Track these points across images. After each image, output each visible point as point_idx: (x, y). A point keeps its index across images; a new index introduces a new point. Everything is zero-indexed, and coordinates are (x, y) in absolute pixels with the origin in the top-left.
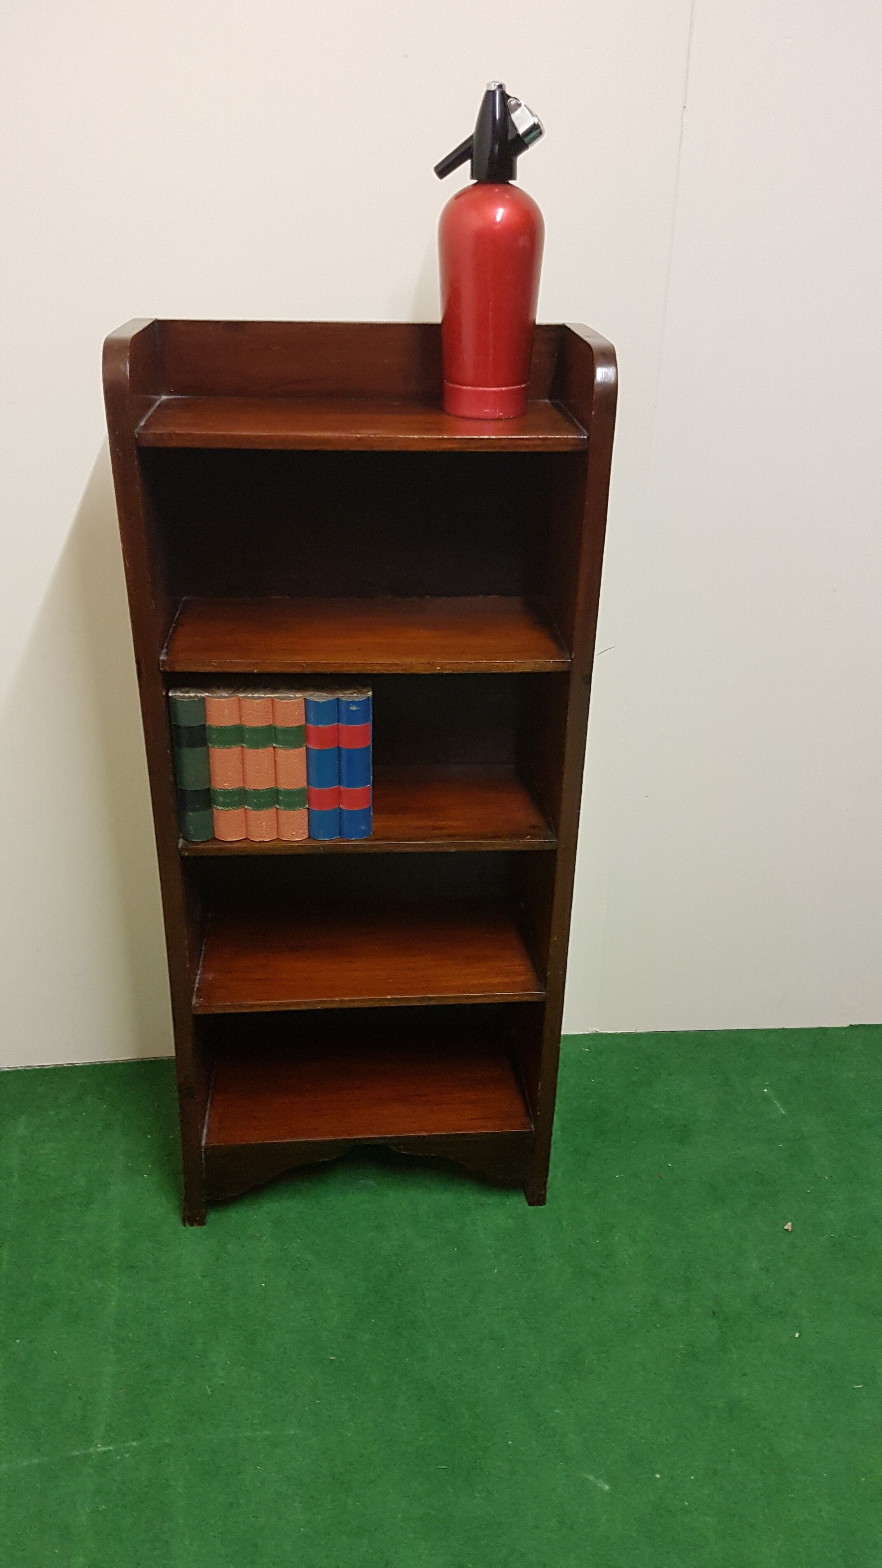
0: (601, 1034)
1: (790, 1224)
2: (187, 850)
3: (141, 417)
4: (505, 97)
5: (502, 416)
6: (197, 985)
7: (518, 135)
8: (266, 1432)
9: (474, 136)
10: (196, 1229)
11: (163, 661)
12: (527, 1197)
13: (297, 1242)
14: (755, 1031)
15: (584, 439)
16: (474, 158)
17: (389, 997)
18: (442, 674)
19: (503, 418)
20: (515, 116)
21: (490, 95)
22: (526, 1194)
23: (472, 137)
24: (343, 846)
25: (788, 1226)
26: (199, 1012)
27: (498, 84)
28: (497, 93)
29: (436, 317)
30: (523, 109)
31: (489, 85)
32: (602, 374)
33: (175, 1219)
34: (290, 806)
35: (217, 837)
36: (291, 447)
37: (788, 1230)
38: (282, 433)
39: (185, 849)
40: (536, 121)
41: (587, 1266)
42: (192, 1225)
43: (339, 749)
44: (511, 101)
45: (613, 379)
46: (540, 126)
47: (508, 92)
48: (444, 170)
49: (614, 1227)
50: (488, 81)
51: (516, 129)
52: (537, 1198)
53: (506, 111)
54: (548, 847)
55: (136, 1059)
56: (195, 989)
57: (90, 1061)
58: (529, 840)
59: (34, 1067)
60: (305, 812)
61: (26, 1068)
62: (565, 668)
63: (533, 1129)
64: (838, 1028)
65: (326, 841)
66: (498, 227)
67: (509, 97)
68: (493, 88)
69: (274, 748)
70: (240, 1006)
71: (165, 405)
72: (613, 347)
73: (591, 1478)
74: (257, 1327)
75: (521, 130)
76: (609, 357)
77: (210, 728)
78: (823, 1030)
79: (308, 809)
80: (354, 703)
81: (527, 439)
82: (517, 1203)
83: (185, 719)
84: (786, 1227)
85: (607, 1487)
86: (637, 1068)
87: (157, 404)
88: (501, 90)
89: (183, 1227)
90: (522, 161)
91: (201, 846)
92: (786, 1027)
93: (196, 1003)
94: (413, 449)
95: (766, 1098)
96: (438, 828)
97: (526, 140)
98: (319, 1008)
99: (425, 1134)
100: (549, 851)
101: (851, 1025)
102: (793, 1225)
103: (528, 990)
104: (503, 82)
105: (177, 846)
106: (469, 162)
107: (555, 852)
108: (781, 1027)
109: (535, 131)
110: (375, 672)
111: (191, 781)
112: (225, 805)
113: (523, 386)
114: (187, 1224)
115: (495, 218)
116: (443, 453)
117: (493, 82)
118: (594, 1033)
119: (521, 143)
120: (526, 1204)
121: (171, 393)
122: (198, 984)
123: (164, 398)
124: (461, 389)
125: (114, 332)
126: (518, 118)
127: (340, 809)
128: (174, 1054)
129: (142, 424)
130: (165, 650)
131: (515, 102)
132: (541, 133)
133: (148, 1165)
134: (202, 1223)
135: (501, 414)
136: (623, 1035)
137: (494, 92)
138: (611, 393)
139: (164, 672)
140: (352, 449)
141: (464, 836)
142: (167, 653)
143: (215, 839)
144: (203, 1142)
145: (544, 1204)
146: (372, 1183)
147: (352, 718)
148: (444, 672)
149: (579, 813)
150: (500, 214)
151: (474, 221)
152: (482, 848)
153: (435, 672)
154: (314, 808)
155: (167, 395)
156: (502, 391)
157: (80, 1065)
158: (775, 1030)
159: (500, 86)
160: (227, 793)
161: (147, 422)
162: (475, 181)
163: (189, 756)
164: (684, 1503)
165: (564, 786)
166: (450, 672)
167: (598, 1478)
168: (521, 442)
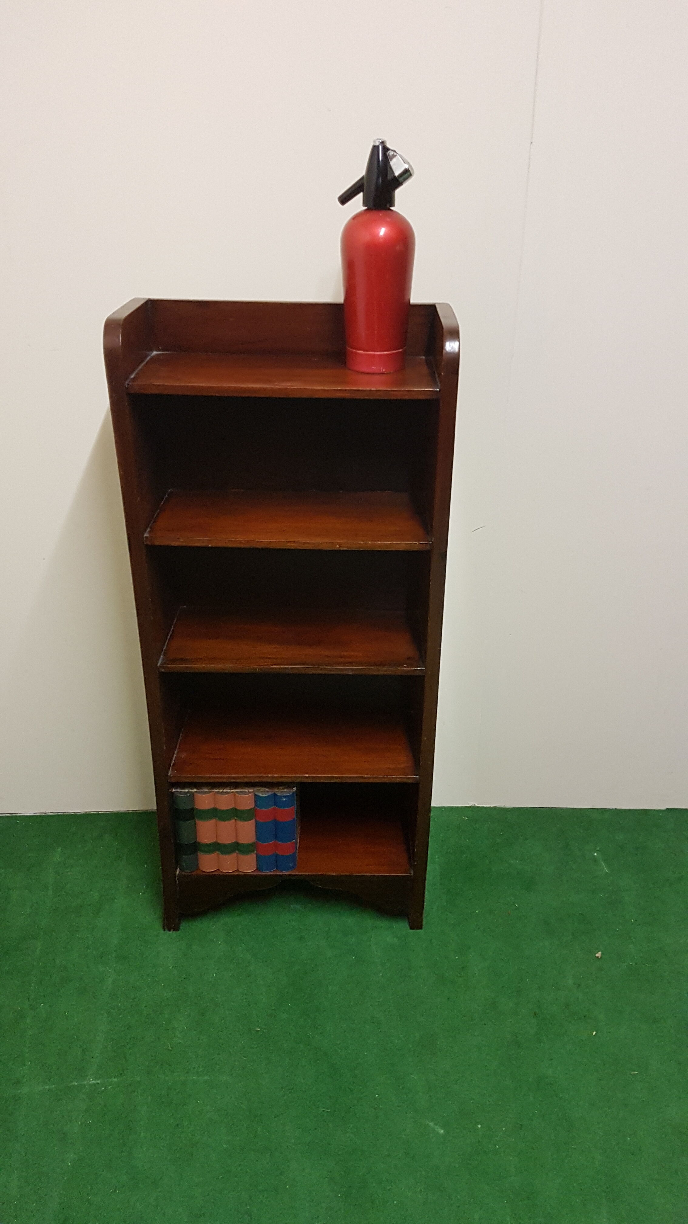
0: (478, 807)
1: (600, 953)
2: (163, 668)
3: (132, 373)
4: (386, 149)
5: (385, 371)
6: (173, 762)
7: (395, 177)
8: (206, 1078)
9: (365, 177)
10: (172, 933)
11: (146, 538)
12: (409, 923)
13: (241, 946)
14: (593, 810)
15: (437, 391)
16: (365, 191)
17: (307, 775)
18: (340, 550)
19: (386, 373)
20: (393, 163)
21: (375, 148)
22: (409, 921)
23: (362, 178)
24: (273, 668)
25: (599, 955)
26: (173, 780)
27: (381, 141)
28: (380, 147)
29: (341, 300)
30: (398, 158)
31: (374, 141)
32: (450, 346)
33: (158, 925)
35: (201, 870)
36: (232, 394)
37: (598, 957)
38: (226, 385)
40: (407, 166)
41: (447, 974)
42: (170, 930)
43: (276, 822)
44: (390, 153)
45: (457, 350)
46: (409, 171)
47: (388, 145)
48: (344, 199)
49: (470, 948)
50: (374, 139)
51: (393, 172)
52: (416, 924)
53: (387, 159)
54: (417, 673)
55: (139, 810)
56: (172, 764)
57: (109, 811)
58: (405, 668)
59: (70, 813)
61: (65, 814)
62: (428, 548)
63: (412, 874)
64: (657, 810)
66: (381, 240)
67: (388, 149)
68: (377, 144)
70: (202, 777)
71: (154, 359)
72: (458, 328)
73: (431, 1124)
74: (208, 1004)
75: (397, 173)
76: (455, 334)
77: (197, 810)
78: (645, 812)
81: (397, 391)
82: (402, 927)
84: (597, 955)
85: (442, 1131)
86: (501, 833)
87: (148, 358)
88: (383, 145)
89: (162, 932)
90: (399, 193)
92: (619, 807)
93: (170, 775)
94: (317, 397)
95: (595, 860)
96: (341, 657)
97: (401, 180)
98: (257, 781)
99: (334, 874)
100: (420, 676)
101: (668, 809)
102: (602, 954)
103: (407, 775)
104: (384, 138)
105: (157, 665)
106: (361, 194)
107: (424, 677)
108: (614, 807)
109: (407, 174)
110: (293, 548)
112: (205, 851)
113: (401, 350)
114: (166, 930)
115: (379, 232)
116: (337, 399)
117: (378, 139)
118: (473, 806)
119: (397, 182)
120: (409, 928)
121: (160, 350)
122: (174, 760)
123: (155, 353)
124: (357, 352)
125: (114, 313)
126: (394, 164)
127: (278, 855)
128: (155, 808)
129: (132, 376)
130: (149, 529)
131: (392, 153)
132: (411, 175)
133: (143, 886)
134: (176, 929)
135: (384, 370)
136: (495, 808)
137: (378, 147)
138: (455, 359)
139: (147, 545)
140: (274, 396)
141: (361, 664)
142: (150, 532)
145: (421, 928)
146: (298, 907)
147: (284, 804)
148: (342, 549)
149: (440, 650)
150: (382, 231)
151: (364, 237)
152: (371, 673)
153: (336, 549)
154: (260, 854)
155: (156, 350)
156: (384, 355)
157: (102, 812)
158: (610, 810)
159: (382, 142)
160: (207, 845)
161: (137, 374)
162: (365, 208)
163: (184, 825)
164: (496, 1146)
165: (429, 631)
166: (346, 549)
167: (436, 1125)
168: (392, 393)
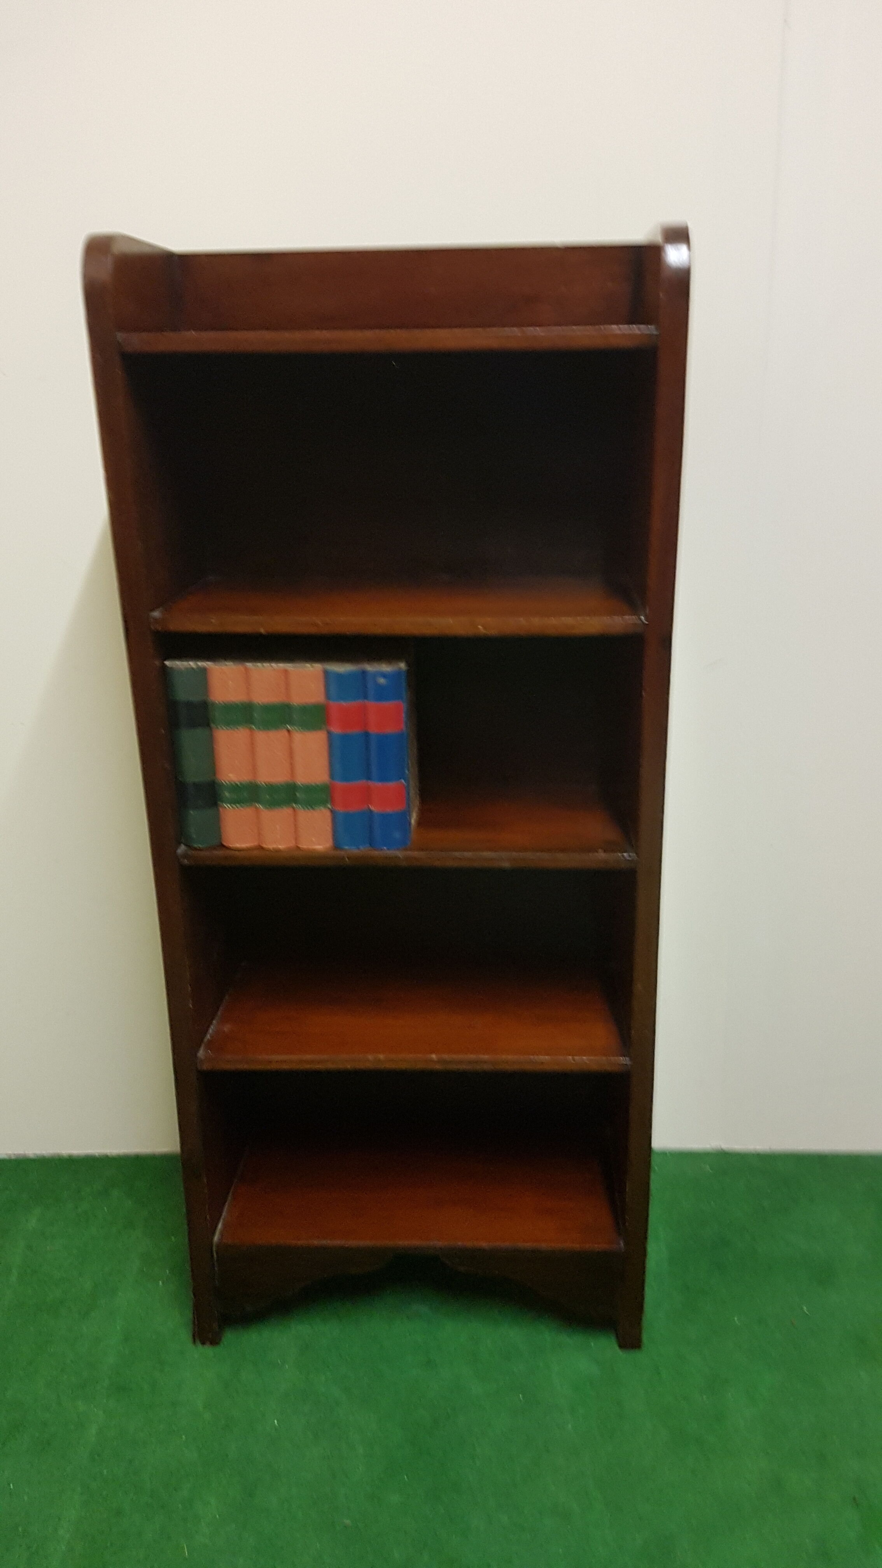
2: (188, 858)
6: (208, 1037)
10: (208, 1351)
11: (156, 619)
12: (617, 1337)
15: (652, 333)
18: (487, 639)
22: (616, 1335)
26: (206, 1067)
32: (673, 258)
33: (185, 1335)
34: (311, 804)
35: (225, 844)
39: (185, 856)
42: (203, 1343)
43: (367, 735)
49: (727, 1382)
52: (630, 1341)
54: (625, 866)
56: (205, 1041)
58: (601, 855)
60: (328, 814)
62: (639, 630)
63: (622, 1247)
65: (354, 850)
69: (289, 731)
70: (255, 1062)
72: (687, 223)
76: (682, 236)
77: (213, 704)
79: (332, 811)
80: (384, 675)
83: (183, 693)
89: (191, 1346)
91: (202, 854)
93: (204, 1057)
96: (490, 842)
98: (349, 1067)
100: (629, 870)
103: (611, 1056)
105: (177, 853)
107: (636, 872)
111: (192, 773)
112: (234, 802)
114: (198, 1342)
120: (617, 1347)
122: (210, 1035)
127: (371, 811)
133: (166, 1271)
134: (216, 1342)
139: (157, 634)
142: (159, 609)
143: (223, 846)
144: (216, 1238)
145: (638, 1348)
147: (381, 694)
148: (489, 635)
152: (543, 865)
153: (479, 635)
154: (340, 809)
160: (236, 788)
163: (189, 738)
166: (496, 634)
